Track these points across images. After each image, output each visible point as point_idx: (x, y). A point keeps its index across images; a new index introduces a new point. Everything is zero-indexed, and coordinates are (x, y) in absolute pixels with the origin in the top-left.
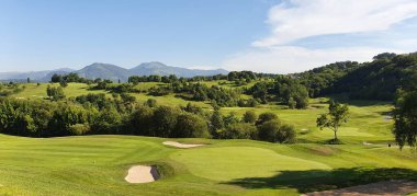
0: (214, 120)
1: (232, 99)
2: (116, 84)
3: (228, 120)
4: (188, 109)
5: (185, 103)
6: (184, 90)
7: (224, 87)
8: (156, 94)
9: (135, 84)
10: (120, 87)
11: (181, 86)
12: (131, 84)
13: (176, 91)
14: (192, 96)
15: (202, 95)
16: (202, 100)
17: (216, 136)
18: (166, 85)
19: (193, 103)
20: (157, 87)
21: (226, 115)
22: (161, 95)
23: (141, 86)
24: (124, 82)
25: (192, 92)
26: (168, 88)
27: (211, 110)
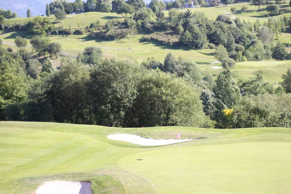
0: (221, 88)
1: (260, 44)
2: (21, 19)
4: (166, 67)
5: (160, 55)
6: (159, 27)
7: (244, 18)
8: (101, 37)
9: (59, 17)
10: (30, 25)
11: (153, 18)
12: (52, 17)
13: (143, 29)
14: (175, 39)
15: (196, 36)
16: (197, 47)
17: (222, 122)
18: (121, 17)
19: (177, 54)
20: (103, 22)
21: (246, 78)
22: (111, 38)
23: (71, 21)
24: (38, 13)
25: (175, 31)
26: (125, 25)
27: (216, 67)
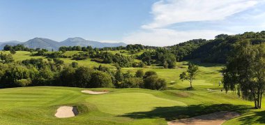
0: (117, 76)
1: (128, 62)
2: (50, 52)
3: (126, 76)
4: (100, 69)
5: (97, 65)
6: (97, 56)
7: (123, 54)
8: (77, 59)
9: (63, 52)
10: (53, 54)
11: (95, 53)
12: (61, 52)
13: (92, 57)
14: (102, 60)
15: (109, 59)
16: (109, 63)
17: (118, 86)
18: (85, 53)
19: (103, 65)
20: (79, 54)
21: (125, 73)
22: (81, 59)
23: (67, 53)
24: (56, 50)
25: (102, 58)
26: (86, 55)
27: (115, 69)
